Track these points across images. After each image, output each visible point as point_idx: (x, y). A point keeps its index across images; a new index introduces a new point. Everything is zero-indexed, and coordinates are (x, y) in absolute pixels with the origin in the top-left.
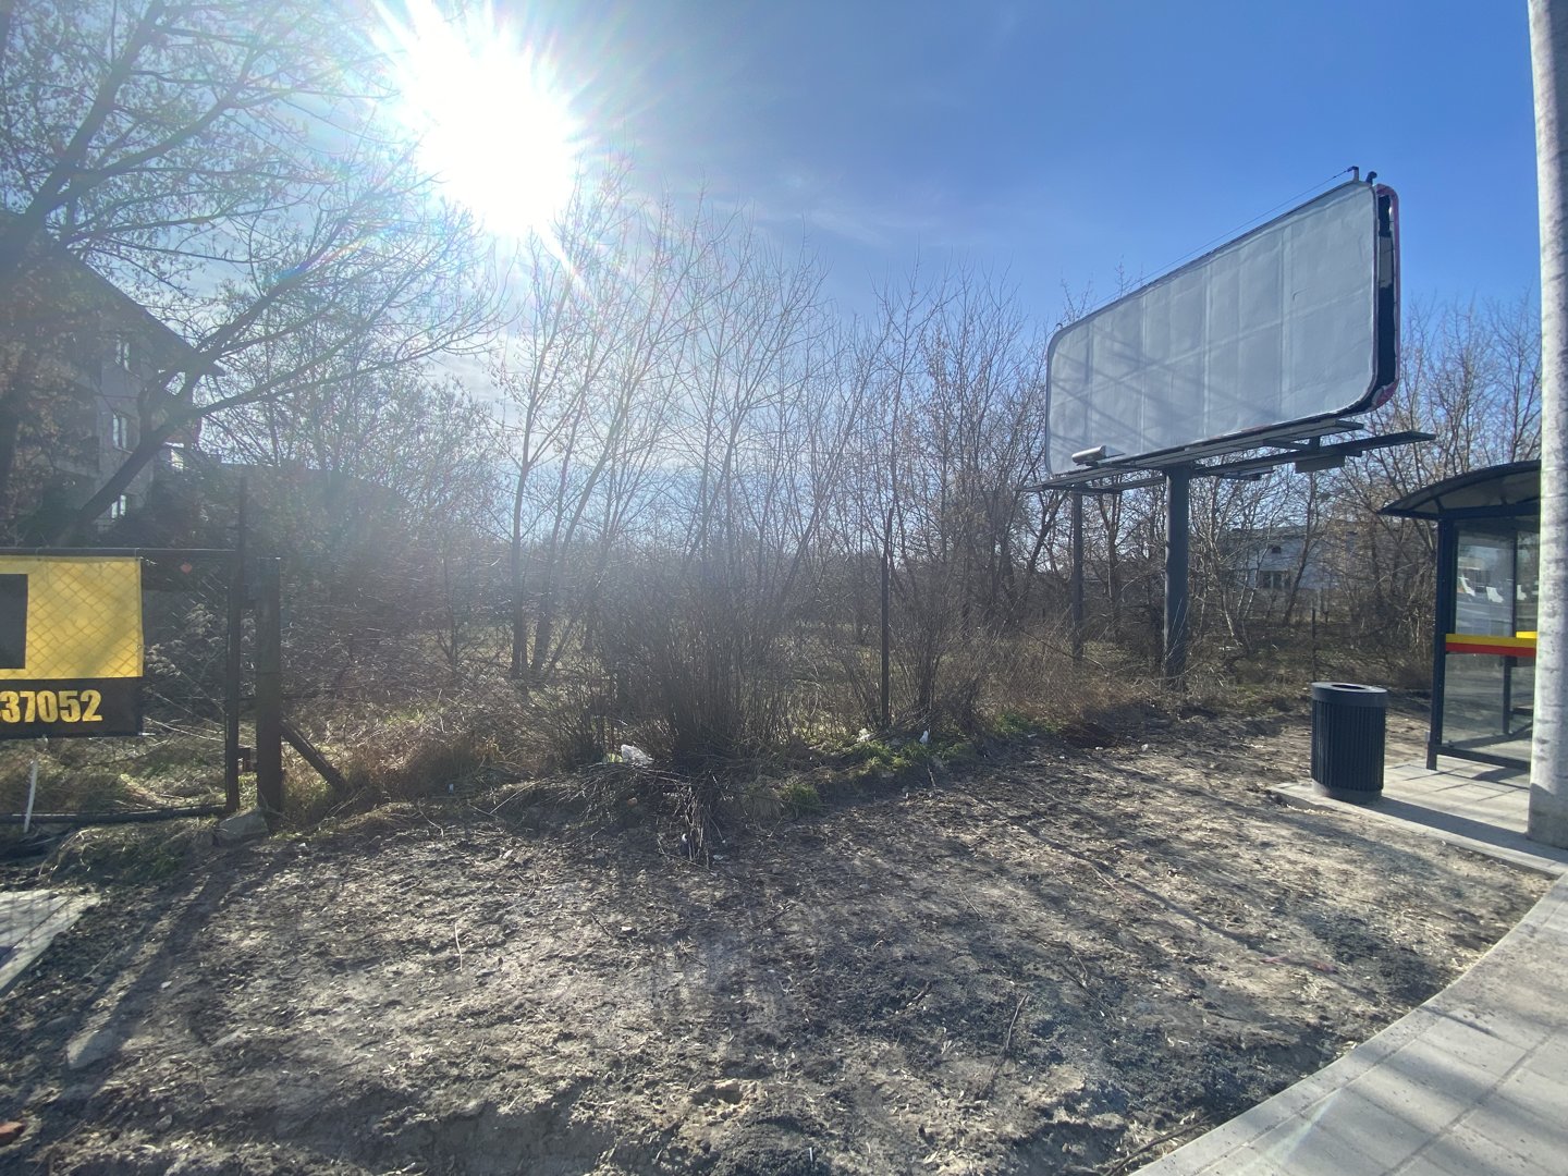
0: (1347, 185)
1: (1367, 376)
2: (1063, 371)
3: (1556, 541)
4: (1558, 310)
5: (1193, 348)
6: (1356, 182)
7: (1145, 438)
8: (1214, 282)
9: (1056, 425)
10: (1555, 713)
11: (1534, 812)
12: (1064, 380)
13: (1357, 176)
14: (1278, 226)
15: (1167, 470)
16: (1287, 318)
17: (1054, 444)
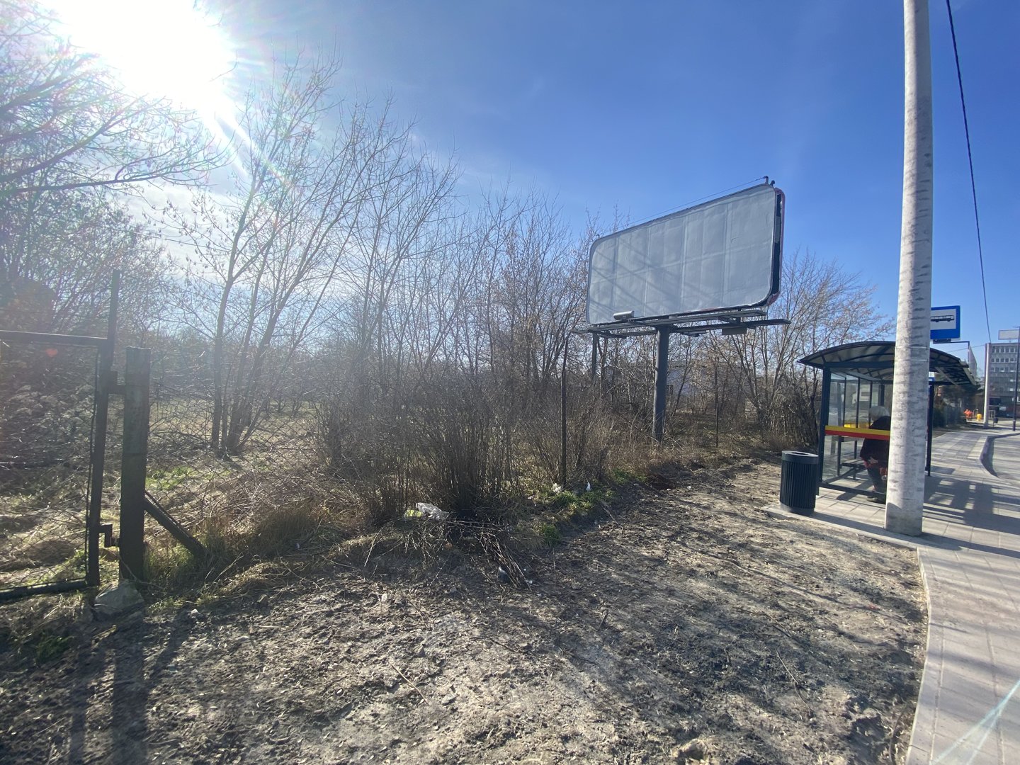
0: (762, 185)
1: (768, 288)
2: (600, 262)
3: (904, 383)
4: (910, 269)
5: (676, 260)
6: (766, 184)
7: (647, 307)
8: (690, 226)
9: (594, 294)
10: (901, 468)
11: (890, 517)
12: (600, 269)
13: (767, 181)
14: (725, 201)
15: (658, 328)
16: (728, 252)
17: (592, 307)
